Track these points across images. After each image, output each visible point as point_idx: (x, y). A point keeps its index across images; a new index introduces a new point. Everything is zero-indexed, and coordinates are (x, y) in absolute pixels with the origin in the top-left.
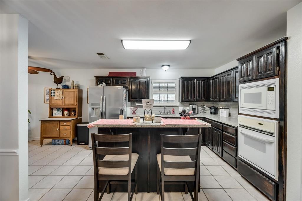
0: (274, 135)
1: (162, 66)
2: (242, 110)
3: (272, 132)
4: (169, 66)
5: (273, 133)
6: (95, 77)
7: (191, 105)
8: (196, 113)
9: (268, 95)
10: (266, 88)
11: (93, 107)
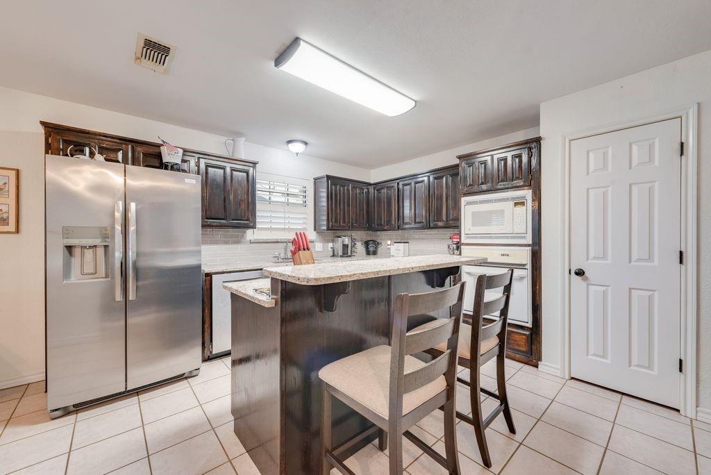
0: (526, 267)
1: (289, 142)
2: (468, 238)
3: (524, 263)
4: (306, 143)
5: (524, 265)
6: (43, 123)
7: (339, 237)
8: (349, 254)
9: (515, 213)
10: (512, 203)
11: (71, 242)
